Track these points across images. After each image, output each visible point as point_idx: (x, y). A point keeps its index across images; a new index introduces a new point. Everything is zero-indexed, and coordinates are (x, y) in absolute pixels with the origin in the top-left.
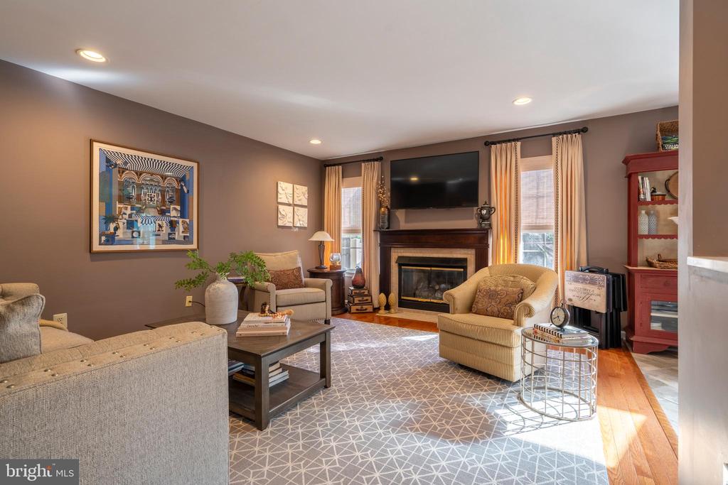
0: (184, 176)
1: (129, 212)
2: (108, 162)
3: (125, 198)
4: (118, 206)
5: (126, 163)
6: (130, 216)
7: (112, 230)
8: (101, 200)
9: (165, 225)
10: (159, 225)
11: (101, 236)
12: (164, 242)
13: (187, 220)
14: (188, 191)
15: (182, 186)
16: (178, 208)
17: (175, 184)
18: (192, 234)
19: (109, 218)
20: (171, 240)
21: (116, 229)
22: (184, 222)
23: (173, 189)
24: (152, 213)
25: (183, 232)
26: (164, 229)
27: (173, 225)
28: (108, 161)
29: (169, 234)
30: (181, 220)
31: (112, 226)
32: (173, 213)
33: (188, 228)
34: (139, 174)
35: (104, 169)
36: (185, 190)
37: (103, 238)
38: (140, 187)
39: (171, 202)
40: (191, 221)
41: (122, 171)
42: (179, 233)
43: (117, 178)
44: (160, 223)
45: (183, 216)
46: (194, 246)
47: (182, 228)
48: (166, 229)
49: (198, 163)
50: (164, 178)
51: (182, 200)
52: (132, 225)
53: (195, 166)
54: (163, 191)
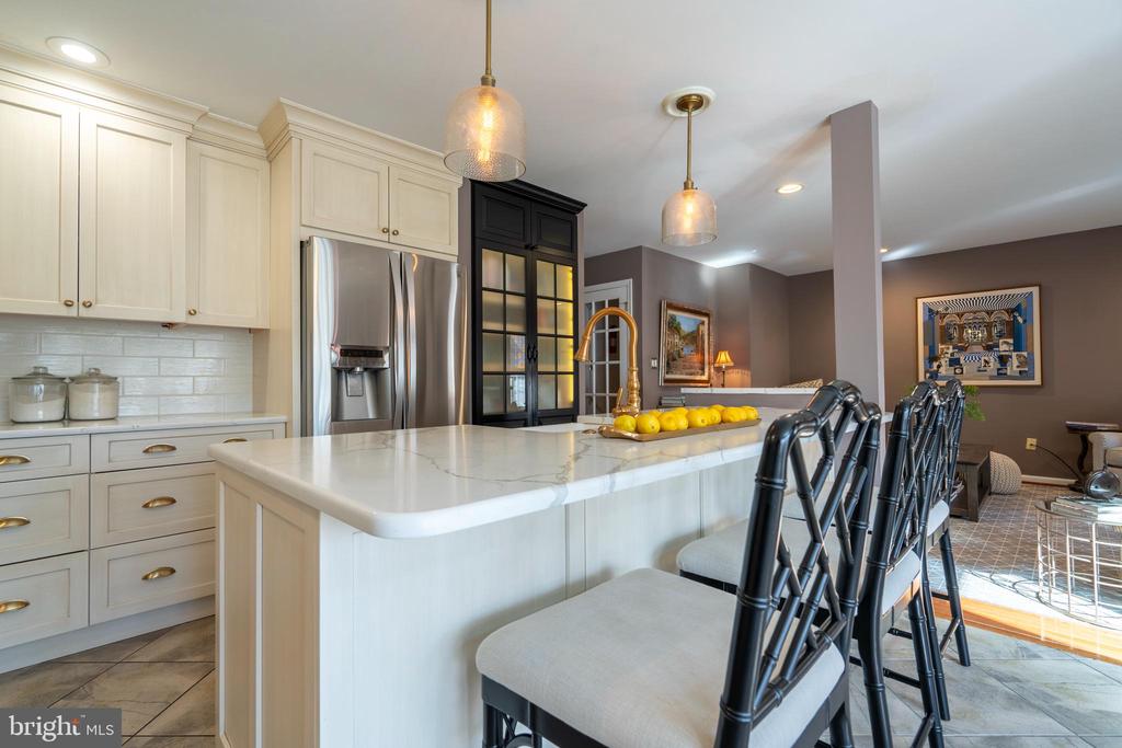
0: (1019, 306)
1: (951, 351)
2: (931, 312)
3: (946, 337)
4: (941, 347)
5: (947, 309)
6: (952, 354)
7: (935, 368)
8: (925, 344)
9: (992, 360)
10: (986, 361)
11: (926, 372)
12: (992, 378)
13: (1025, 354)
14: (1025, 321)
15: (1015, 317)
16: (1011, 341)
17: (1006, 317)
18: (1032, 368)
19: (932, 357)
20: (1001, 375)
21: (939, 367)
22: (1019, 356)
23: (1003, 322)
24: (979, 349)
25: (1018, 367)
26: (991, 364)
27: (1003, 360)
28: (930, 310)
29: (999, 369)
30: (1014, 354)
31: (935, 364)
32: (1003, 347)
34: (960, 315)
35: (927, 318)
36: (1020, 320)
37: (928, 375)
38: (962, 328)
39: (1000, 337)
40: (1031, 354)
41: (943, 316)
42: (1014, 366)
43: (938, 323)
44: (987, 358)
45: (1017, 347)
46: (1037, 381)
47: (1015, 362)
48: (994, 365)
49: (1040, 286)
50: (989, 313)
51: (1016, 333)
52: (954, 362)
53: (1035, 290)
54: (989, 326)
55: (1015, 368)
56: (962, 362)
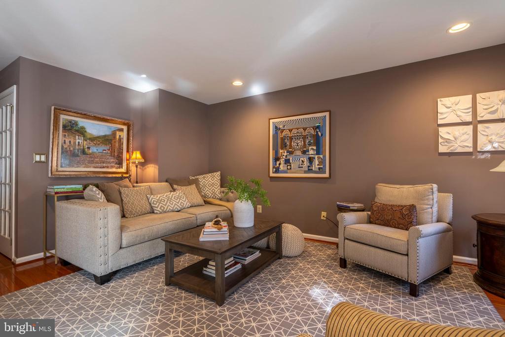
0: (319, 125)
1: (285, 154)
2: (276, 128)
3: (284, 146)
4: (281, 151)
5: (284, 126)
6: (286, 156)
7: (278, 165)
8: (273, 150)
9: (306, 161)
10: (302, 161)
11: (273, 168)
12: (305, 172)
13: (321, 156)
14: (322, 135)
15: (317, 132)
16: (315, 148)
17: (313, 132)
18: (325, 166)
19: (277, 159)
20: (310, 170)
21: (280, 164)
22: (318, 157)
23: (311, 135)
24: (298, 153)
25: (318, 165)
26: (305, 163)
27: (311, 160)
29: (309, 167)
30: (316, 156)
31: (278, 163)
32: (311, 152)
33: (322, 162)
34: (290, 131)
35: (274, 133)
36: (320, 134)
37: (274, 170)
38: (291, 138)
39: (310, 145)
40: (324, 156)
41: (282, 131)
42: (316, 165)
43: (280, 135)
44: (303, 159)
46: (327, 175)
47: (317, 162)
48: (306, 163)
49: (330, 111)
50: (305, 129)
51: (317, 141)
52: (287, 161)
53: (327, 114)
54: (304, 138)
55: (317, 166)
56: (291, 161)
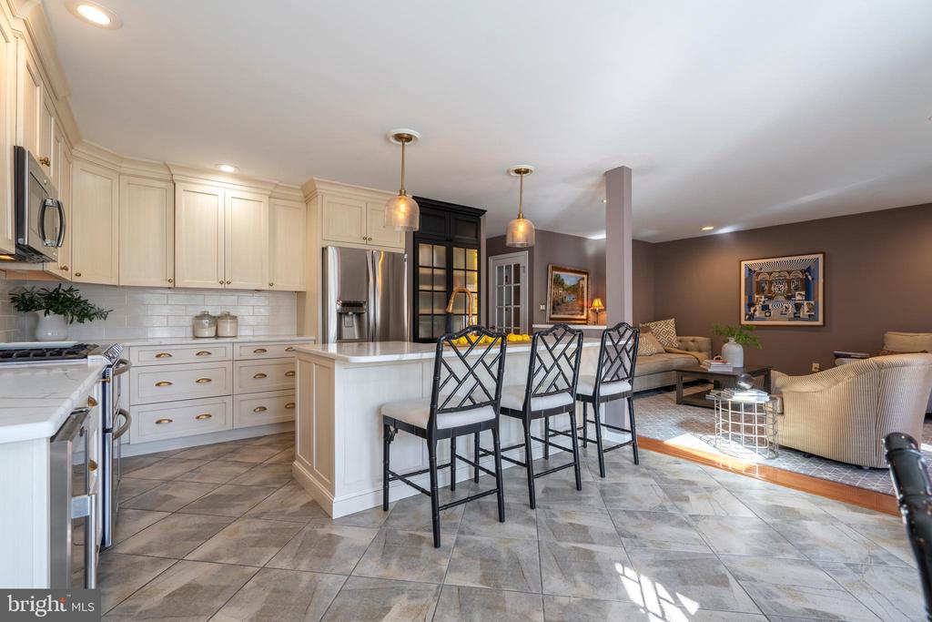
0: (809, 268)
1: (763, 299)
2: (750, 271)
3: (760, 291)
4: (756, 296)
5: (761, 269)
6: (764, 302)
7: (752, 312)
8: (745, 294)
9: (791, 307)
10: (786, 307)
11: (746, 315)
12: (790, 319)
13: (812, 302)
14: (813, 279)
15: (806, 276)
16: (803, 293)
17: (800, 276)
18: (817, 313)
19: (750, 304)
20: (796, 317)
21: (755, 311)
22: (808, 304)
23: (798, 279)
24: (781, 298)
25: (808, 311)
26: (790, 309)
27: (798, 307)
28: (750, 270)
29: (795, 313)
30: (805, 303)
31: (752, 309)
32: (798, 298)
33: (814, 308)
34: (770, 274)
35: (747, 276)
36: (810, 278)
37: (747, 317)
38: (771, 283)
39: (796, 290)
40: (817, 303)
41: (758, 274)
42: (805, 311)
43: (755, 279)
44: (787, 305)
45: (808, 298)
46: (820, 322)
47: (806, 309)
48: (792, 310)
49: (824, 254)
50: (789, 272)
51: (807, 286)
52: (765, 308)
53: (820, 257)
54: (789, 282)
55: (806, 313)
56: (770, 307)
